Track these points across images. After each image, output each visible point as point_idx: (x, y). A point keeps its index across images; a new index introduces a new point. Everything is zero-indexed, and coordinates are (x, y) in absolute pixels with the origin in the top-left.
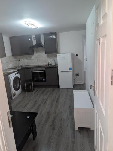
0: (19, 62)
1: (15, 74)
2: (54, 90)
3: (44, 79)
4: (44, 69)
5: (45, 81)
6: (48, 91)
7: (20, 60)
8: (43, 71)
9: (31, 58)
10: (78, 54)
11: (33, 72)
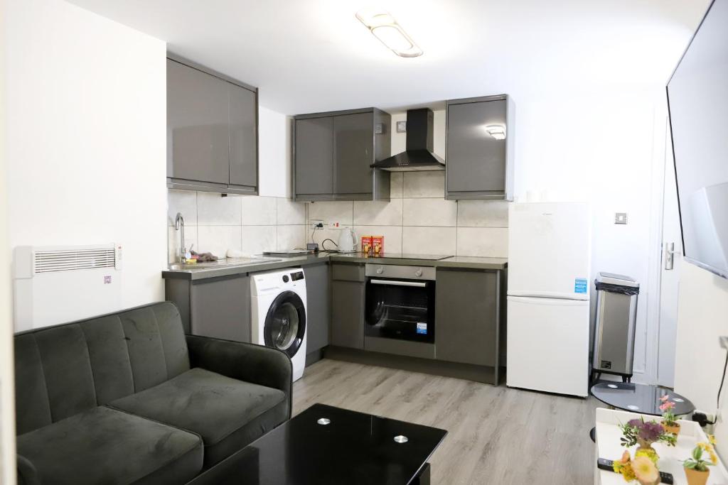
0: (319, 231)
1: (285, 279)
2: (471, 394)
3: (422, 327)
4: (431, 274)
5: (429, 337)
6: (440, 394)
7: (320, 225)
8: (423, 285)
9: (372, 216)
10: (625, 215)
11: (373, 281)
